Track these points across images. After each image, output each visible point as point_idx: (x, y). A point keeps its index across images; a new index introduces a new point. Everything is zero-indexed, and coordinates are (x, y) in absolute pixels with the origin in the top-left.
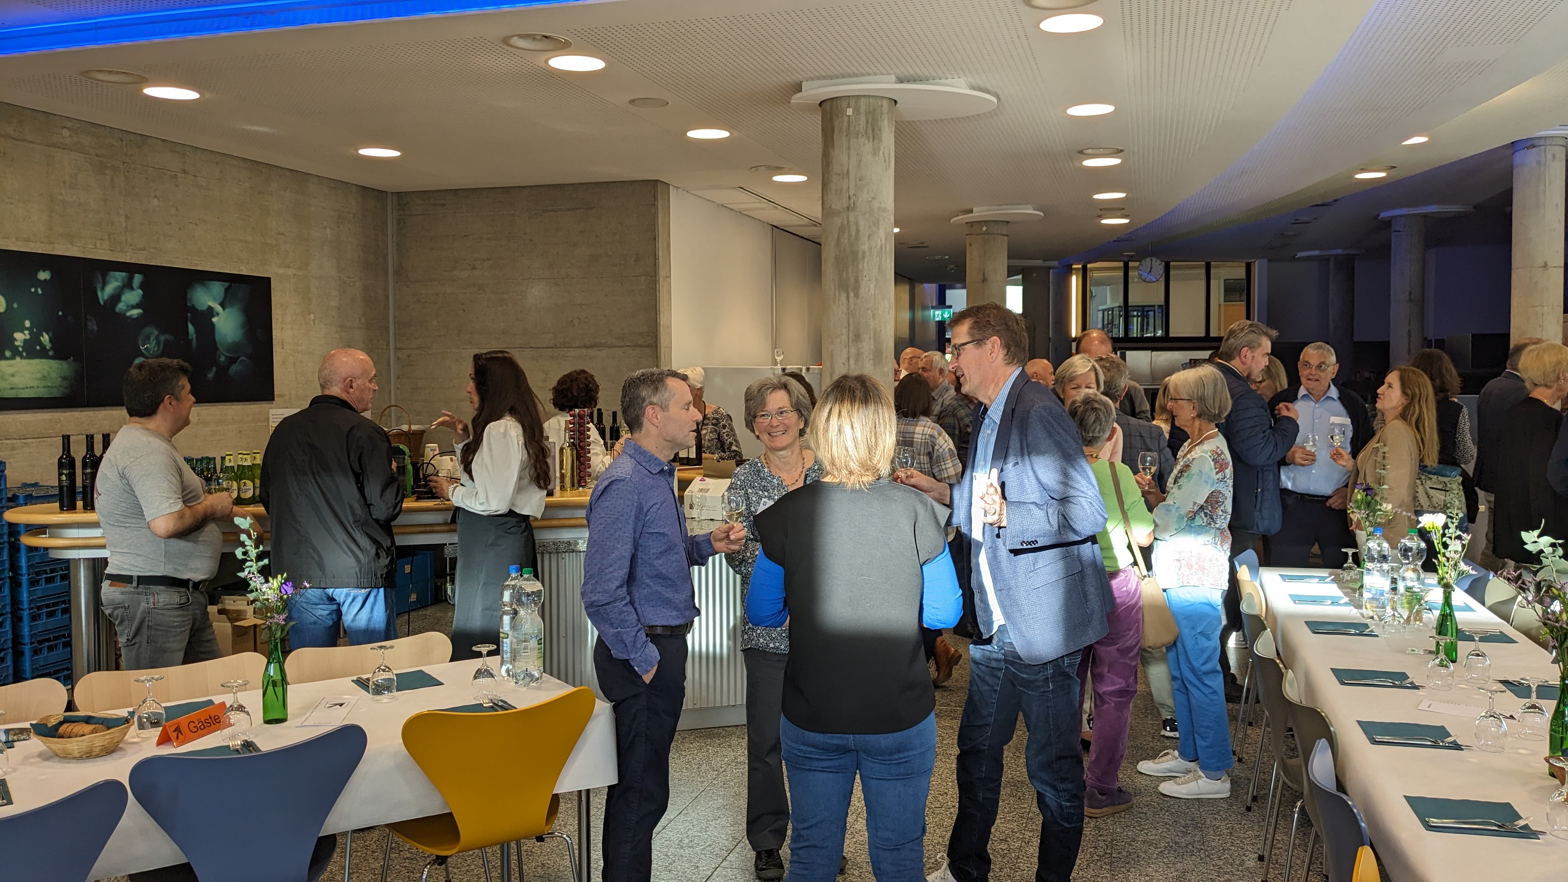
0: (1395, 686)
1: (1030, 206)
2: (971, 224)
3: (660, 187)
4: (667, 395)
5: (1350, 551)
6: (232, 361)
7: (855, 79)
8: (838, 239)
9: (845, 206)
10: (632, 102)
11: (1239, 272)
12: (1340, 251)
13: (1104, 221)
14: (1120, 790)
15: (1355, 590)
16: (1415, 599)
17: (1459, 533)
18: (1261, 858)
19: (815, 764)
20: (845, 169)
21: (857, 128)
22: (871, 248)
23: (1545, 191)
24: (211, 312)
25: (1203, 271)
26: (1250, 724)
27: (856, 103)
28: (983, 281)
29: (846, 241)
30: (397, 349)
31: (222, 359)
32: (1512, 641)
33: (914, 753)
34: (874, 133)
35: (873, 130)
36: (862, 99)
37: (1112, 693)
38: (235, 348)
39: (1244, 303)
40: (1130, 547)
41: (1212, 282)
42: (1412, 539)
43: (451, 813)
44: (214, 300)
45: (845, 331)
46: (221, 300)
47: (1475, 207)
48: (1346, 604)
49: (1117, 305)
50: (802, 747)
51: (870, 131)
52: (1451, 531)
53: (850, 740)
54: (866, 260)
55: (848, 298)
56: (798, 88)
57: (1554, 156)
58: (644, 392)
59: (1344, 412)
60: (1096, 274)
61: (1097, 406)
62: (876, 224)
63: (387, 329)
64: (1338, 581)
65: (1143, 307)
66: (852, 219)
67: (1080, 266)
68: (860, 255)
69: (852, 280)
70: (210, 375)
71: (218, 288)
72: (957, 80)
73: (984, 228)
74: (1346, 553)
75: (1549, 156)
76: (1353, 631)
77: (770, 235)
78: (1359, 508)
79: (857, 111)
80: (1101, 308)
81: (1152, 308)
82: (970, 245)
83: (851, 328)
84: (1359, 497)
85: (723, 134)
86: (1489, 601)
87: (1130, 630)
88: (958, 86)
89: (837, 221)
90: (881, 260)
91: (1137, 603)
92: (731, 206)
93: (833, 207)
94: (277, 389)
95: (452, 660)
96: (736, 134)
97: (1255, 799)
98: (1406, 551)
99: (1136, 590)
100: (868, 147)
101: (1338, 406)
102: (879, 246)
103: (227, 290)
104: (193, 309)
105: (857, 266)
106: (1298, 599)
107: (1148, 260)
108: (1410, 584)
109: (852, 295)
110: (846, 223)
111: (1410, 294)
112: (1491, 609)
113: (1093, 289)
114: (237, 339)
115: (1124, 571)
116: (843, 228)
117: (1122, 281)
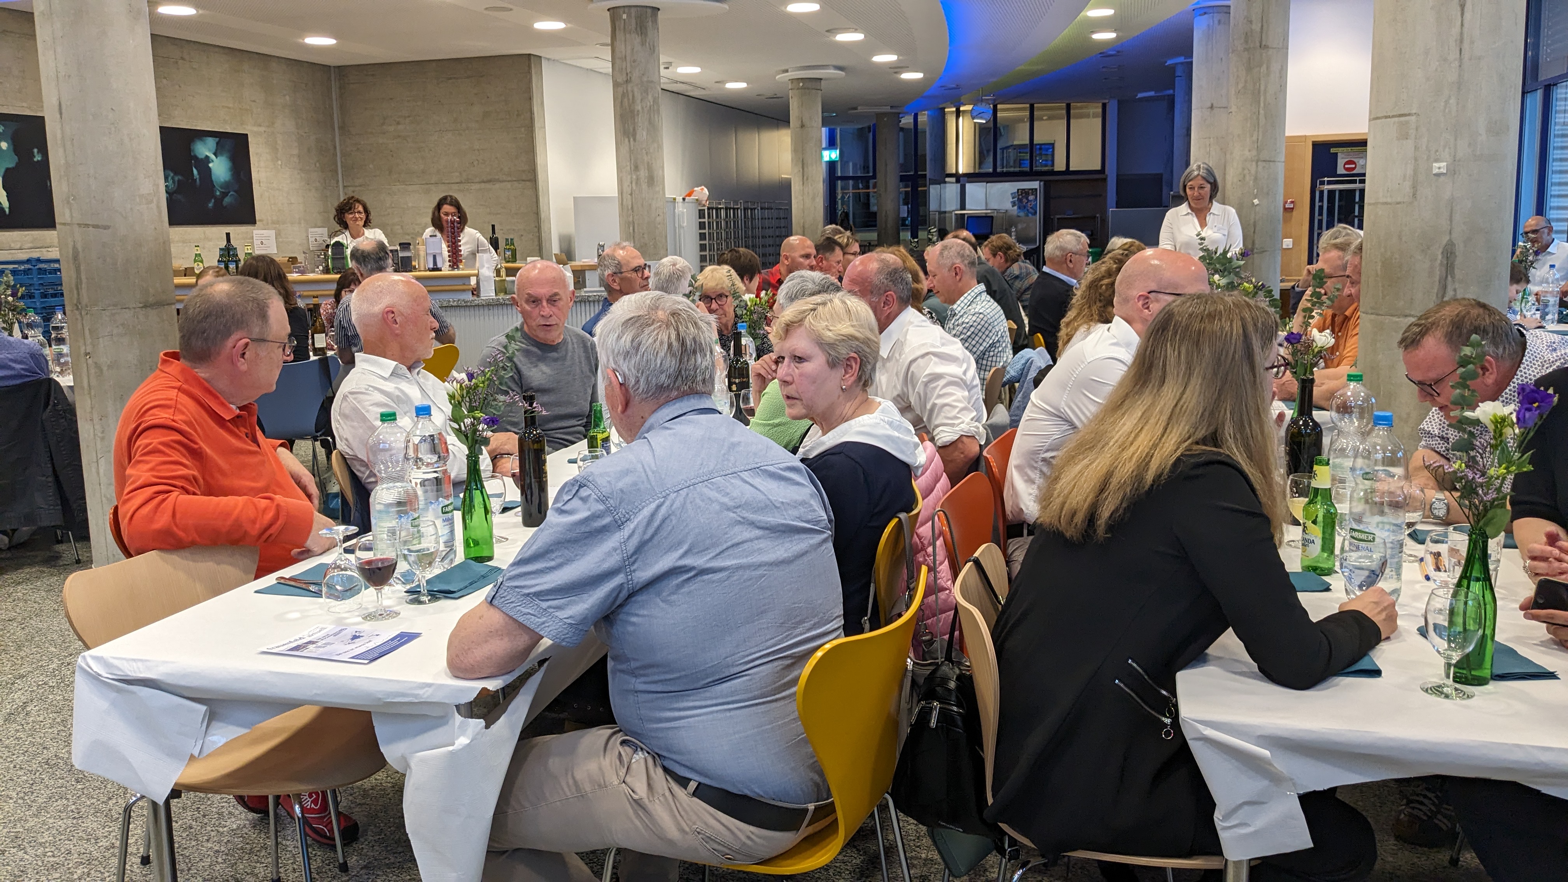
2: (792, 81)
3: (533, 60)
6: (225, 195)
8: (624, 102)
9: (625, 80)
10: (486, 9)
12: (1171, 92)
13: (903, 77)
20: (623, 56)
21: (630, 27)
22: (640, 108)
23: (1212, 49)
24: (207, 159)
27: (629, 11)
29: (628, 103)
30: (344, 187)
31: (218, 193)
34: (641, 30)
35: (641, 28)
36: (633, 8)
38: (226, 185)
44: (210, 150)
45: (628, 163)
46: (214, 150)
51: (639, 29)
54: (638, 116)
55: (629, 141)
62: (646, 91)
63: (336, 171)
66: (629, 89)
68: (635, 113)
69: (632, 130)
70: (211, 205)
71: (211, 142)
73: (801, 84)
75: (1216, 21)
79: (629, 16)
82: (791, 97)
83: (632, 162)
85: (563, 26)
89: (619, 90)
93: (618, 80)
94: (258, 217)
96: (569, 25)
100: (638, 40)
102: (649, 107)
103: (217, 143)
104: (196, 158)
105: (634, 120)
109: (632, 139)
110: (625, 91)
114: (227, 179)
116: (626, 95)
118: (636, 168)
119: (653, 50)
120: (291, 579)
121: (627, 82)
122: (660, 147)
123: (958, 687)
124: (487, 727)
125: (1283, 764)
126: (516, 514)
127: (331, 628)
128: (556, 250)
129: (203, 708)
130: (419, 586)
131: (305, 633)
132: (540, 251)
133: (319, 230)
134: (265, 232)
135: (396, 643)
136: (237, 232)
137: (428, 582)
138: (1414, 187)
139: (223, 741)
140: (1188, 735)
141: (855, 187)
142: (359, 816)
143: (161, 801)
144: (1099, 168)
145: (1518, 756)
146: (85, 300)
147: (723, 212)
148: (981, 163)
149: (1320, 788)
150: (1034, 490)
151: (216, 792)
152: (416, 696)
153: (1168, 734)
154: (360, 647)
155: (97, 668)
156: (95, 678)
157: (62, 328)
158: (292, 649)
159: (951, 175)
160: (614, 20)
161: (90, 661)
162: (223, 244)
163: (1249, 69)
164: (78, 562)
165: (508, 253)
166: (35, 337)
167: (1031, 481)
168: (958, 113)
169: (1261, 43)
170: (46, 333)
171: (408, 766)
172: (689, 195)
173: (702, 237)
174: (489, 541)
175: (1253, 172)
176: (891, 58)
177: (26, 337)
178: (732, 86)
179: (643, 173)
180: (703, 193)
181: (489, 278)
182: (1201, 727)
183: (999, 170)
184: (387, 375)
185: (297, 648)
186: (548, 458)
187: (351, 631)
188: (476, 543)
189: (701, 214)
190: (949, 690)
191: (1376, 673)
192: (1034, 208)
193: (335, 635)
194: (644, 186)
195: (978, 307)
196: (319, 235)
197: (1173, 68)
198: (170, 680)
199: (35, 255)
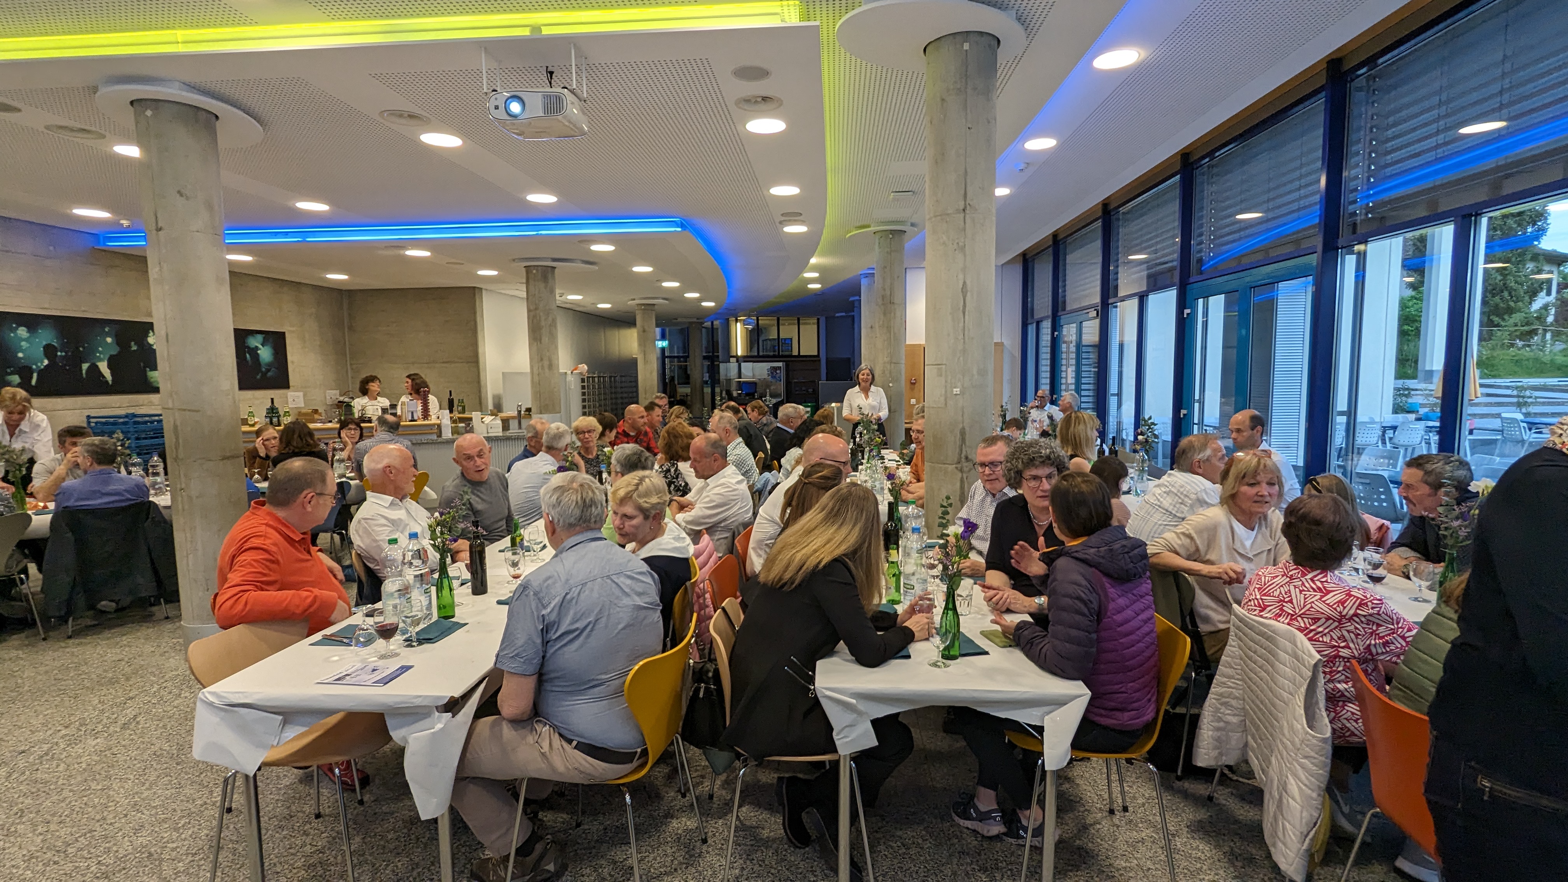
3: (477, 291)
6: (268, 370)
8: (532, 321)
20: (534, 294)
21: (538, 278)
22: (545, 324)
24: (257, 348)
28: (644, 332)
29: (536, 322)
30: (351, 364)
34: (545, 280)
36: (539, 267)
38: (270, 365)
45: (537, 357)
54: (544, 329)
62: (548, 315)
68: (541, 327)
69: (538, 337)
70: (258, 377)
71: (260, 337)
73: (645, 307)
79: (537, 271)
83: (540, 356)
89: (532, 314)
90: (550, 329)
93: (530, 308)
94: (291, 385)
100: (543, 285)
102: (549, 324)
103: (264, 338)
104: (248, 347)
105: (540, 331)
109: (539, 343)
110: (535, 314)
116: (534, 317)
118: (542, 360)
119: (552, 292)
120: (331, 635)
121: (536, 309)
122: (556, 348)
123: (713, 676)
124: (453, 717)
125: (862, 706)
126: (468, 588)
127: (359, 665)
128: (490, 407)
129: (281, 718)
130: (411, 636)
131: (343, 670)
132: (480, 406)
133: (334, 392)
134: (297, 394)
135: (399, 672)
136: (276, 394)
137: (417, 633)
138: (946, 400)
139: (293, 736)
140: (819, 696)
141: (679, 362)
142: (369, 771)
143: (252, 775)
144: (816, 354)
145: (964, 695)
146: (181, 456)
147: (596, 379)
148: (751, 350)
149: (880, 716)
150: (762, 561)
151: (284, 765)
152: (412, 703)
153: (812, 694)
154: (378, 676)
155: (211, 698)
156: (211, 704)
157: (157, 466)
158: (336, 680)
159: (733, 357)
160: (527, 273)
161: (207, 695)
162: (269, 405)
163: (885, 314)
164: (167, 618)
165: (460, 408)
166: (137, 473)
167: (760, 556)
168: (737, 321)
169: (890, 301)
170: (146, 470)
171: (406, 742)
172: (576, 369)
173: (584, 394)
174: (453, 606)
175: (890, 368)
176: (696, 295)
177: (130, 473)
178: (601, 306)
179: (546, 363)
180: (584, 368)
181: (447, 425)
182: (824, 691)
183: (761, 354)
184: (387, 505)
185: (339, 679)
186: (486, 549)
187: (371, 667)
188: (444, 607)
189: (583, 381)
190: (709, 678)
191: (909, 657)
192: (780, 377)
193: (362, 669)
194: (547, 370)
195: (737, 451)
196: (333, 395)
197: (853, 302)
198: (259, 703)
199: (131, 411)
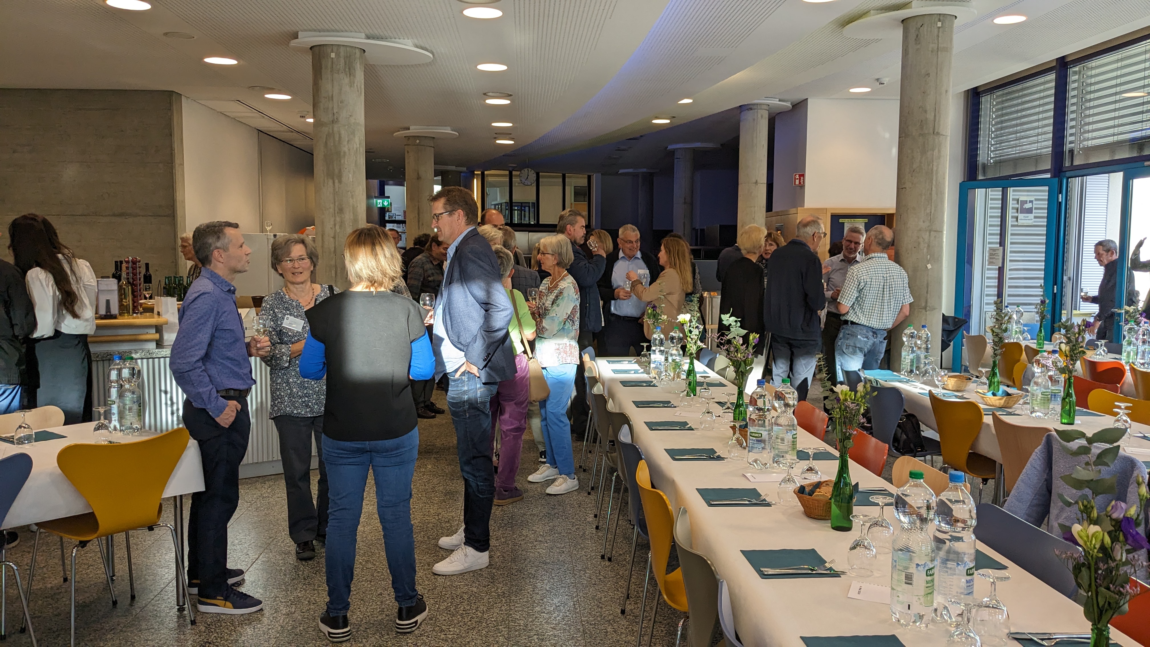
0: (665, 407)
1: (449, 128)
2: (408, 138)
3: (174, 96)
4: (226, 240)
5: (645, 345)
7: (335, 33)
8: (326, 142)
9: (331, 120)
10: (166, 34)
11: (583, 182)
12: (645, 170)
13: (498, 142)
14: (516, 489)
15: (646, 366)
16: (677, 365)
17: (697, 325)
18: (596, 516)
19: (345, 460)
20: (330, 96)
21: (338, 67)
22: (349, 150)
23: (756, 137)
25: (561, 180)
26: (590, 452)
27: (338, 50)
28: (418, 179)
29: (332, 144)
32: (725, 386)
33: (405, 449)
34: (350, 71)
35: (349, 69)
36: (342, 48)
37: (511, 430)
39: (586, 203)
40: (522, 342)
41: (567, 187)
42: (675, 332)
43: (93, 513)
45: (332, 206)
47: (722, 145)
48: (642, 373)
49: (504, 201)
50: (336, 451)
51: (347, 70)
52: (693, 323)
53: (367, 444)
54: (346, 157)
55: (334, 183)
56: (295, 36)
57: (762, 116)
58: (211, 240)
59: (644, 266)
60: (490, 179)
61: (502, 255)
62: (353, 133)
64: (638, 362)
65: (522, 203)
66: (335, 129)
67: (480, 172)
68: (342, 154)
69: (336, 171)
72: (406, 40)
73: (418, 141)
74: (643, 346)
75: (759, 116)
76: (645, 385)
77: (257, 136)
78: (649, 318)
79: (338, 55)
80: (493, 203)
81: (527, 205)
82: (408, 152)
83: (337, 204)
84: (649, 311)
85: (232, 62)
86: (716, 369)
87: (522, 391)
88: (407, 44)
89: (325, 130)
90: (356, 157)
91: (526, 375)
92: (227, 114)
93: (322, 120)
95: (64, 425)
96: (242, 62)
97: (592, 488)
98: (672, 338)
99: (526, 367)
100: (346, 80)
101: (641, 263)
102: (355, 149)
105: (340, 161)
106: (615, 371)
107: (526, 170)
108: (674, 357)
109: (336, 181)
110: (331, 132)
111: (685, 199)
112: (717, 373)
113: (487, 190)
115: (519, 356)
116: (330, 135)
117: (508, 184)
160: (319, 58)
169: (934, 129)
175: (926, 241)
